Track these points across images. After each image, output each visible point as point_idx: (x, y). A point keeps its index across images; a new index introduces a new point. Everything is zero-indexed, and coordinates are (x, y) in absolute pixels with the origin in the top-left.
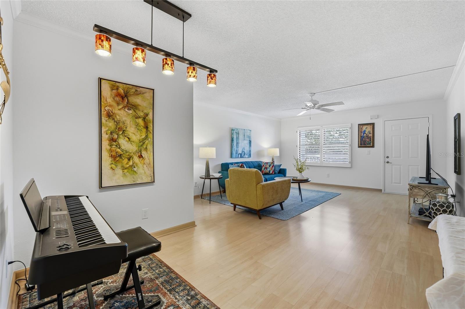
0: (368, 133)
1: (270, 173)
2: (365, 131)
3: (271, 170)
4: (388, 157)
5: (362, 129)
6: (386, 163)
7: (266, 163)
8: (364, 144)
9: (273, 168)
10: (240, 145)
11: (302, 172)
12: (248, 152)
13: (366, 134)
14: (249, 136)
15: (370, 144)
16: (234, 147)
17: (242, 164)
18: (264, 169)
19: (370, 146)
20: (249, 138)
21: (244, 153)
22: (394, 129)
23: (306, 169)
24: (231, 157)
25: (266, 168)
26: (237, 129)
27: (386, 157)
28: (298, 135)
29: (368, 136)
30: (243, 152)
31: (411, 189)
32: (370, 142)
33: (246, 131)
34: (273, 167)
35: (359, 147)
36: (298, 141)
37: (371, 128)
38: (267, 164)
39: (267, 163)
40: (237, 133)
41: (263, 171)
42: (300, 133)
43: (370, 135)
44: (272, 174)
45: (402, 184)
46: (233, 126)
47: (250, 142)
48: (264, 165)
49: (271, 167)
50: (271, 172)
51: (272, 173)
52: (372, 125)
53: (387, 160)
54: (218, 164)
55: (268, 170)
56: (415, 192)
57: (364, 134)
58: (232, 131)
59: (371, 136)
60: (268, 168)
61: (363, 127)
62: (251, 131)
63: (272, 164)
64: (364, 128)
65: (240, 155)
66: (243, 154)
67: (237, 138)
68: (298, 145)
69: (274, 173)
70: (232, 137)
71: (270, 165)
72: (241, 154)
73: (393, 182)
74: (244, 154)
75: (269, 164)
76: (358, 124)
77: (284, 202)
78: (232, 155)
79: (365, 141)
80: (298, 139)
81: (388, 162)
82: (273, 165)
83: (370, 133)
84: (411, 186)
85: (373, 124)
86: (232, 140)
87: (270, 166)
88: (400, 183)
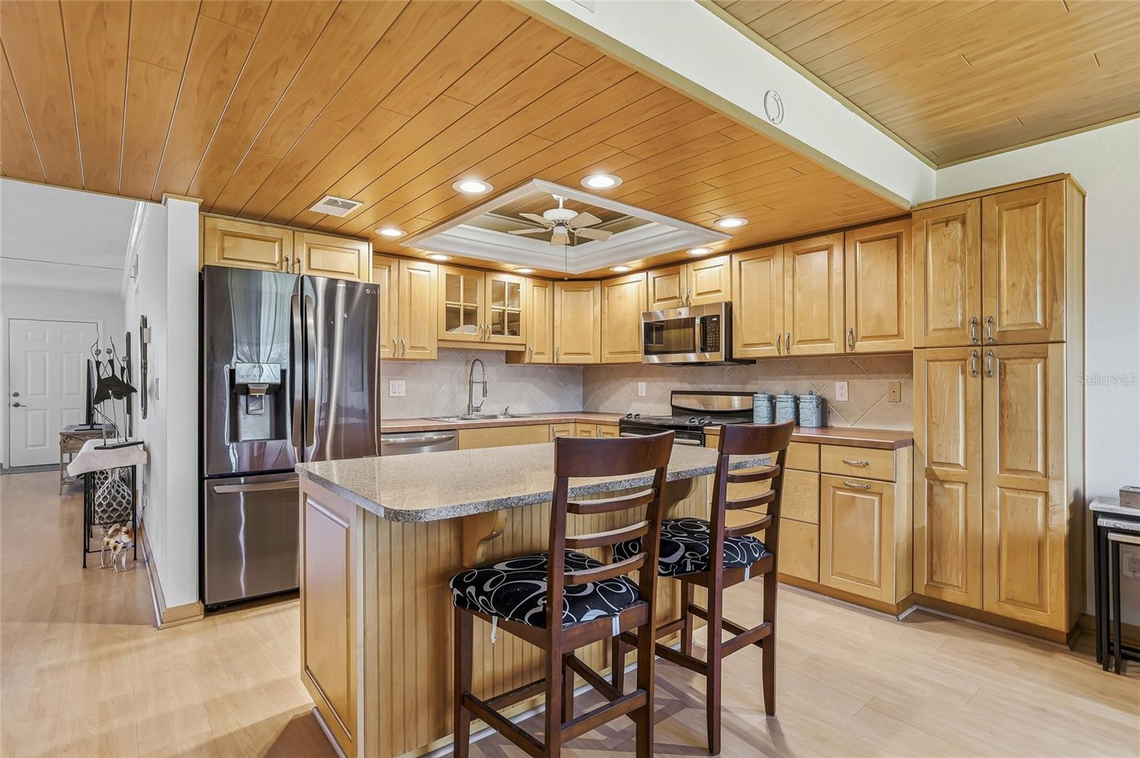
4: (16, 395)
6: (11, 406)
22: (30, 338)
27: (11, 394)
31: (64, 441)
45: (47, 447)
53: (14, 400)
73: (30, 443)
81: (17, 405)
84: (64, 435)
88: (45, 445)
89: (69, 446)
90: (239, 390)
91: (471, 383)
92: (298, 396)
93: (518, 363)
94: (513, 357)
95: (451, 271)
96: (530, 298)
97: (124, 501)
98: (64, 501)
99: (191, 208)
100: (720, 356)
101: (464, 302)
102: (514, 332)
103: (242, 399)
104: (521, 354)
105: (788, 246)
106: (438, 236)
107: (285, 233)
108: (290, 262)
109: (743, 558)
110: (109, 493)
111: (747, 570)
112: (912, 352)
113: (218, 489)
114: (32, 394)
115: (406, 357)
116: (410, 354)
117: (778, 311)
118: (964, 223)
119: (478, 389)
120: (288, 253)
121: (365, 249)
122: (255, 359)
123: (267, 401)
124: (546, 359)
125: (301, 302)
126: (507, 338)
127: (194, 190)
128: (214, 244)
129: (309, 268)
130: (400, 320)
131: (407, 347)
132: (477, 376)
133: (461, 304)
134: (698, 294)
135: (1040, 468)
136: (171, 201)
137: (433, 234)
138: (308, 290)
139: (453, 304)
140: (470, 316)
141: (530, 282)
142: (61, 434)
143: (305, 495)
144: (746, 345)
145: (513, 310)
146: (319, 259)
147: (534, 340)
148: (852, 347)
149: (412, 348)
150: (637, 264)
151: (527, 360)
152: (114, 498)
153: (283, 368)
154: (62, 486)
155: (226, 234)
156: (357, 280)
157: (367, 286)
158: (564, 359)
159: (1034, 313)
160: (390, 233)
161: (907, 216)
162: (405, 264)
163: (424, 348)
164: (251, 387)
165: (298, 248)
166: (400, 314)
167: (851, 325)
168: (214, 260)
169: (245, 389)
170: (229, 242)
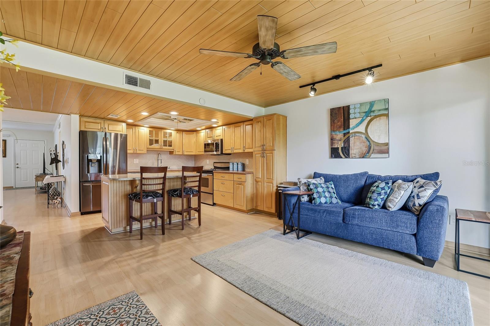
4: (17, 164)
6: (16, 169)
22: (22, 146)
53: (17, 166)
85: (5, 141)
88: (27, 180)
89: (38, 179)
90: (90, 161)
91: (158, 160)
92: (105, 162)
93: (172, 154)
94: (171, 153)
95: (151, 129)
96: (175, 136)
97: (57, 193)
98: (37, 196)
99: (77, 117)
100: (219, 153)
101: (155, 137)
102: (171, 146)
103: (90, 163)
104: (173, 152)
105: (233, 125)
106: (145, 121)
107: (102, 121)
108: (103, 129)
109: (191, 193)
110: (53, 191)
111: (191, 195)
112: (253, 152)
113: (84, 184)
114: (23, 164)
115: (137, 153)
116: (138, 152)
117: (231, 141)
118: (261, 123)
119: (160, 161)
120: (102, 126)
121: (124, 125)
122: (94, 153)
123: (97, 164)
124: (180, 153)
125: (105, 139)
126: (168, 147)
127: (78, 112)
128: (83, 124)
129: (108, 130)
130: (136, 143)
131: (138, 150)
132: (160, 158)
133: (154, 138)
134: (216, 136)
135: (272, 178)
136: (72, 115)
137: (143, 121)
138: (108, 136)
139: (151, 138)
140: (157, 141)
141: (175, 132)
142: (35, 176)
143: (102, 181)
144: (226, 150)
145: (170, 139)
146: (111, 127)
147: (177, 148)
148: (245, 151)
149: (139, 150)
150: (204, 127)
151: (174, 154)
152: (54, 192)
153: (101, 155)
154: (36, 191)
155: (86, 122)
156: (122, 133)
157: (125, 135)
158: (186, 153)
159: (271, 143)
160: (130, 121)
161: (252, 120)
162: (137, 128)
163: (143, 150)
164: (92, 160)
165: (105, 125)
166: (136, 141)
167: (244, 145)
168: (83, 129)
169: (91, 160)
170: (87, 124)
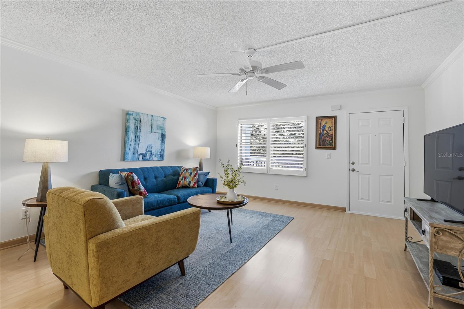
0: (328, 129)
1: (190, 186)
2: (324, 126)
3: (192, 180)
4: (353, 163)
5: (320, 123)
6: (351, 170)
7: (185, 169)
8: (323, 144)
9: (196, 178)
10: (142, 139)
11: (235, 188)
12: (159, 151)
13: (326, 131)
14: (161, 127)
15: (331, 144)
16: (130, 143)
17: (128, 174)
18: (182, 180)
19: (331, 148)
20: (161, 130)
21: (149, 153)
22: (360, 125)
23: (240, 183)
24: (124, 158)
25: (185, 178)
26: (137, 114)
27: (351, 163)
28: (239, 129)
29: (329, 133)
30: (149, 151)
31: (434, 234)
32: (331, 141)
33: (155, 118)
34: (195, 176)
35: (317, 148)
36: (239, 138)
37: (332, 123)
38: (186, 171)
39: (188, 169)
40: (137, 120)
41: (180, 182)
42: (241, 127)
43: (331, 132)
44: (193, 187)
45: (371, 201)
46: (130, 108)
47: (163, 136)
48: (182, 173)
49: (192, 176)
50: (192, 184)
51: (194, 185)
52: (333, 119)
53: (352, 167)
54: (94, 171)
55: (187, 181)
56: (442, 240)
57: (323, 131)
58: (128, 116)
59: (332, 134)
60: (188, 177)
61: (323, 120)
62: (165, 118)
63: (194, 171)
64: (324, 122)
65: (141, 157)
66: (148, 155)
67: (136, 128)
68: (239, 144)
69: (197, 186)
70: (126, 126)
71: (191, 173)
72: (144, 156)
73: (361, 197)
74: (151, 154)
75: (189, 172)
76: (316, 117)
77: (188, 257)
78: (124, 156)
79: (324, 141)
80: (239, 135)
81: (353, 170)
82: (196, 174)
83: (331, 130)
84: (435, 228)
85: (335, 118)
86: (126, 131)
87: (190, 175)
88: (369, 199)
